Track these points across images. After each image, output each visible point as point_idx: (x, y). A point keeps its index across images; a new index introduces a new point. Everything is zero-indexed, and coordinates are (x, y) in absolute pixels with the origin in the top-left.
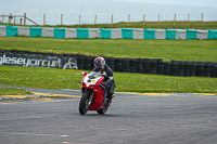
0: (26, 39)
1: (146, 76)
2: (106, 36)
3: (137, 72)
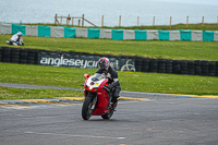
0: (83, 41)
1: (204, 78)
2: (164, 37)
3: (196, 74)
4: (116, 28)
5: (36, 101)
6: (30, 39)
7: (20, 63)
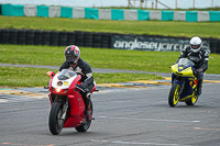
4: (190, 9)
5: (109, 85)
6: (103, 22)
7: (93, 46)
